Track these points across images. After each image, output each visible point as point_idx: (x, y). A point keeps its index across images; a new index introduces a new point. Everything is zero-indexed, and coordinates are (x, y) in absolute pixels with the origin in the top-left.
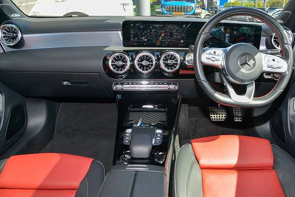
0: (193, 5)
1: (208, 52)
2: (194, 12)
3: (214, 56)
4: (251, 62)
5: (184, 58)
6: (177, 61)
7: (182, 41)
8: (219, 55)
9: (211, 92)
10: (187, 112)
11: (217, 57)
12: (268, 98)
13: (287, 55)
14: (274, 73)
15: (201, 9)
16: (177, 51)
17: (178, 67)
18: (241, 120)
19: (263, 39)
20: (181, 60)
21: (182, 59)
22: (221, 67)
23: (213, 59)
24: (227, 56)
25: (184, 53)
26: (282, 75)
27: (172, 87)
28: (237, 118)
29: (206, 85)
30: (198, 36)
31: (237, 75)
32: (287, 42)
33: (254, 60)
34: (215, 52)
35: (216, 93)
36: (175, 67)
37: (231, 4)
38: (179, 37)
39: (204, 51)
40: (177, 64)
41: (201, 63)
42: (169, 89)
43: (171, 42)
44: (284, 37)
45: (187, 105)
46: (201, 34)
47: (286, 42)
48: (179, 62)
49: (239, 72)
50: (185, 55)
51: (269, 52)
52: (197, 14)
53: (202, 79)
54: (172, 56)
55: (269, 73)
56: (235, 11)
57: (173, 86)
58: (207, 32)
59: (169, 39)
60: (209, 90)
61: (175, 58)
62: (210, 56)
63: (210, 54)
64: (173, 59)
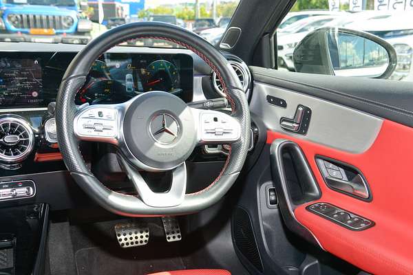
0: (73, 14)
1: (86, 114)
2: (77, 29)
3: (100, 121)
4: (173, 127)
5: (42, 129)
6: (26, 135)
7: (35, 94)
8: (109, 119)
9: (100, 195)
10: (68, 237)
11: (106, 123)
12: (212, 193)
13: (239, 107)
14: (222, 143)
15: (91, 22)
16: (25, 115)
17: (29, 149)
18: (179, 237)
19: (198, 80)
20: (35, 133)
21: (37, 130)
22: (116, 142)
23: (98, 127)
24: (127, 118)
25: (40, 119)
26: (234, 146)
27: (21, 191)
28: (171, 236)
29: (90, 181)
30: (63, 83)
31: (149, 154)
32: (236, 84)
33: (179, 123)
34: (100, 114)
35: (110, 193)
36: (23, 150)
37: (151, 11)
38: (28, 85)
39: (77, 112)
40: (26, 143)
41: (75, 137)
42: (14, 196)
43: (10, 96)
44: (229, 75)
45: (67, 224)
46: (68, 79)
47: (234, 85)
48: (31, 138)
49: (152, 149)
50: (44, 122)
51: (209, 104)
52: (82, 33)
53: (79, 169)
54: (13, 126)
55: (213, 144)
56: (134, 29)
57: (25, 189)
58: (80, 73)
59: (5, 89)
60: (96, 191)
61: (21, 129)
62: (92, 122)
63: (92, 117)
64: (17, 133)
